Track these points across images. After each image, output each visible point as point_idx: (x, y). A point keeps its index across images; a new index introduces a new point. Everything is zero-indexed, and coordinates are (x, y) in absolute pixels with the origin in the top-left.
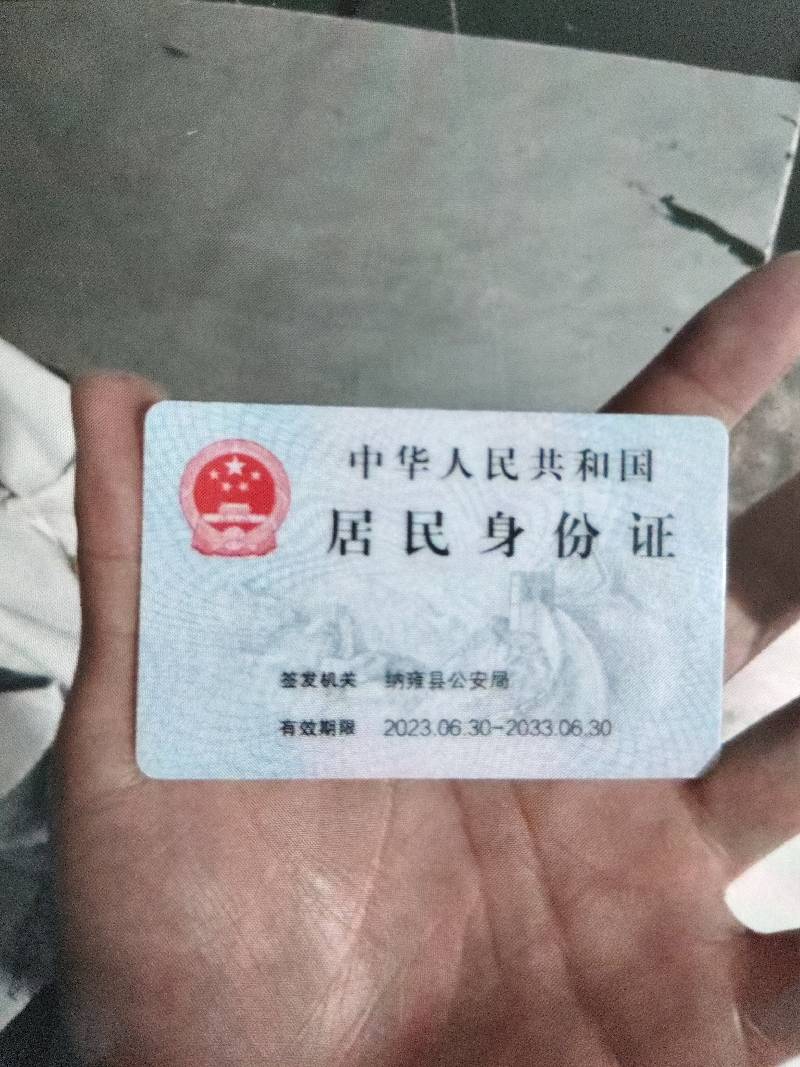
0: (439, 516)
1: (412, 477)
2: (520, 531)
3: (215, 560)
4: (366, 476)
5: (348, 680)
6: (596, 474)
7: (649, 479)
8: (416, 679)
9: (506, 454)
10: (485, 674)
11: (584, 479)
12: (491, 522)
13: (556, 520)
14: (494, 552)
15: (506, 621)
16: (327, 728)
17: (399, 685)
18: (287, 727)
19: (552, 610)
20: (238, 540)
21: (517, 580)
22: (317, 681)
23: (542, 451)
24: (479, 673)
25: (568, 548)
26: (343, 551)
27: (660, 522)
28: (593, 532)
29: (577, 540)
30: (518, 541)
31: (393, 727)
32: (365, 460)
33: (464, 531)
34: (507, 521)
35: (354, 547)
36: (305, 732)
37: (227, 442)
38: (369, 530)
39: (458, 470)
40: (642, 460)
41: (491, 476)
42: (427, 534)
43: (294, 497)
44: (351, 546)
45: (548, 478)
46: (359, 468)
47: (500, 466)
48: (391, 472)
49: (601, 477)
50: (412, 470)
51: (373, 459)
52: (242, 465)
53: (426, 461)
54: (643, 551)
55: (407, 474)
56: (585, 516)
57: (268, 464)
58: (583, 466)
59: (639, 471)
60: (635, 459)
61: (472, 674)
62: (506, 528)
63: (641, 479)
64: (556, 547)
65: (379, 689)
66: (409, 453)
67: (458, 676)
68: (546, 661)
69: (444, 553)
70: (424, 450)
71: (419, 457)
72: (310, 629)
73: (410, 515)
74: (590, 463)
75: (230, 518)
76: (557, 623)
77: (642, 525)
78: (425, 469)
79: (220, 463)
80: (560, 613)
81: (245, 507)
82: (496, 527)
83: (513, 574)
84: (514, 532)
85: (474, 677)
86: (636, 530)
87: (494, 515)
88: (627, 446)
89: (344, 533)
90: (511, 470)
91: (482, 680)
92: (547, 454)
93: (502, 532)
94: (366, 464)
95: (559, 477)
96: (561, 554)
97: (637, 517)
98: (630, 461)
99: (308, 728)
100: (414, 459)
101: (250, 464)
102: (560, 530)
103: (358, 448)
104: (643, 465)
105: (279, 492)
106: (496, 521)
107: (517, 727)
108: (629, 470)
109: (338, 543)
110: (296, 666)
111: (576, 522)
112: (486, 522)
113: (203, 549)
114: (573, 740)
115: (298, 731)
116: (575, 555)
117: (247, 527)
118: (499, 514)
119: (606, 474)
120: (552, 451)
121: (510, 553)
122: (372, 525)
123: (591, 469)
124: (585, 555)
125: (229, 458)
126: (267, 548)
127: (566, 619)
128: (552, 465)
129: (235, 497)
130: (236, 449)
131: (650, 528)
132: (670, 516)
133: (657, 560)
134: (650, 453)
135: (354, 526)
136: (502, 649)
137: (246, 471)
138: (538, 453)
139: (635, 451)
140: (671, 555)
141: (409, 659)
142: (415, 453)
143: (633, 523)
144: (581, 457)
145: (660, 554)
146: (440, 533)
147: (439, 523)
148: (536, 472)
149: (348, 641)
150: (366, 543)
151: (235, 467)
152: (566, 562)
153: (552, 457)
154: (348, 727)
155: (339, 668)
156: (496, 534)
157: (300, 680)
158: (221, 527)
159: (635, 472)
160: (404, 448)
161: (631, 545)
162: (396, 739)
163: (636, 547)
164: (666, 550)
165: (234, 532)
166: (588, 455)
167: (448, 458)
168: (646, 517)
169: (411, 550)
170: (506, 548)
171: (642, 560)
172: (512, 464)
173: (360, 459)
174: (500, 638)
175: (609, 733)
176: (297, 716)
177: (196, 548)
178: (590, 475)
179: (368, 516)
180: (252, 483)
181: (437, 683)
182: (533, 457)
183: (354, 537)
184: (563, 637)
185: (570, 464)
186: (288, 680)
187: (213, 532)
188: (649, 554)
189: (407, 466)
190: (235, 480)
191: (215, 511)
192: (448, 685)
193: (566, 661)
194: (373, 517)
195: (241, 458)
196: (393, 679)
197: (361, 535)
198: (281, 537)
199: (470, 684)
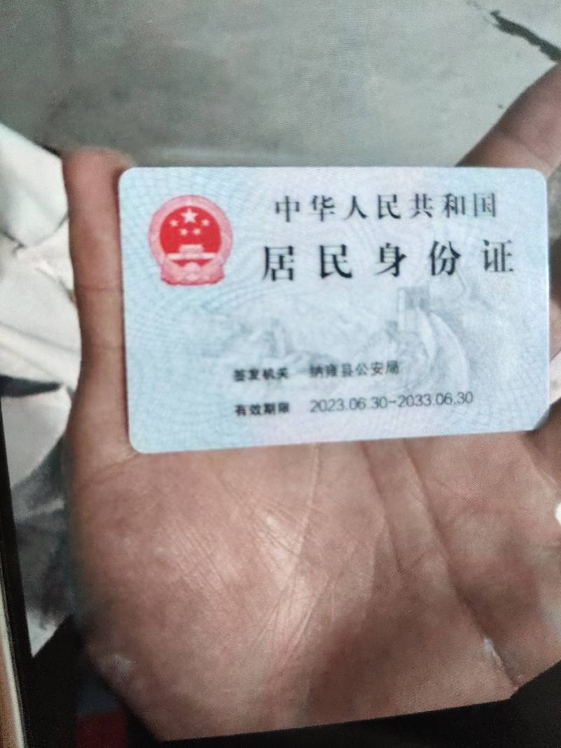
0: (344, 248)
1: (322, 219)
2: (403, 256)
3: (179, 289)
4: (288, 220)
5: (283, 373)
6: (456, 212)
7: (494, 215)
8: (332, 370)
9: (391, 199)
10: (382, 364)
11: (448, 216)
12: (382, 251)
13: (429, 247)
14: (386, 274)
15: (395, 324)
16: (269, 409)
17: (319, 375)
18: (240, 410)
19: (428, 315)
20: (196, 273)
21: (402, 294)
22: (260, 375)
23: (417, 196)
24: (377, 363)
25: (438, 268)
26: (274, 278)
27: (503, 246)
28: (456, 255)
29: (445, 261)
30: (402, 264)
31: (318, 406)
32: (286, 208)
33: (362, 259)
34: (394, 250)
35: (282, 274)
36: (253, 413)
37: (182, 198)
38: (292, 261)
39: (356, 213)
40: (489, 201)
41: (381, 216)
42: (335, 262)
43: (235, 239)
44: (280, 274)
45: (423, 216)
46: (283, 214)
47: (386, 209)
48: (306, 217)
49: (460, 214)
50: (322, 214)
51: (292, 207)
52: (194, 215)
53: (332, 206)
54: (492, 268)
55: (318, 217)
56: (450, 243)
57: (214, 214)
58: (447, 207)
59: (487, 210)
60: (484, 200)
61: (372, 364)
62: (393, 255)
63: (488, 215)
64: (430, 267)
65: (305, 379)
66: (319, 201)
67: (362, 366)
68: (425, 352)
69: (348, 276)
70: (330, 199)
71: (328, 204)
72: (253, 338)
73: (322, 249)
74: (452, 204)
75: (188, 256)
76: (432, 325)
77: (490, 248)
78: (332, 213)
79: (177, 214)
80: (433, 316)
81: (199, 247)
82: (385, 255)
83: (399, 289)
84: (399, 258)
85: (374, 366)
86: (486, 252)
87: (384, 246)
88: (477, 191)
89: (274, 264)
90: (395, 211)
91: (379, 369)
92: (421, 198)
93: (390, 258)
94: (288, 210)
95: (430, 215)
96: (433, 273)
97: (487, 243)
98: (480, 202)
99: (255, 409)
100: (323, 205)
101: (201, 214)
102: (432, 255)
103: (281, 199)
104: (489, 204)
105: (223, 234)
106: (386, 250)
107: (406, 400)
108: (480, 208)
109: (270, 272)
110: (244, 365)
111: (444, 248)
112: (378, 251)
113: (169, 281)
114: (446, 408)
115: (248, 411)
116: (444, 273)
117: (202, 262)
118: (388, 245)
119: (463, 212)
120: (425, 196)
121: (396, 274)
122: (295, 257)
123: (453, 208)
124: (450, 273)
125: (184, 209)
126: (217, 278)
127: (438, 320)
128: (425, 207)
129: (190, 240)
130: (189, 203)
131: (496, 251)
132: (509, 242)
133: (501, 274)
134: (493, 195)
135: (281, 258)
136: (394, 345)
137: (198, 219)
138: (414, 198)
139: (483, 194)
140: (511, 270)
141: (326, 356)
142: (324, 200)
143: (484, 247)
144: (445, 199)
145: (503, 269)
146: (345, 261)
147: (344, 254)
148: (413, 212)
149: (281, 346)
150: (291, 271)
151: (190, 217)
152: (437, 279)
153: (425, 200)
154: (284, 408)
155: (275, 365)
156: (386, 260)
157: (248, 375)
158: (182, 263)
159: (484, 210)
160: (315, 198)
161: (483, 264)
162: (319, 414)
163: (487, 265)
164: (507, 266)
165: (192, 267)
166: (451, 198)
167: (349, 204)
168: (493, 243)
169: (324, 274)
170: (393, 270)
171: (491, 273)
172: (396, 207)
173: (283, 207)
174: (391, 336)
175: (472, 401)
176: (247, 401)
177: (164, 280)
178: (452, 213)
179: (291, 251)
180: (204, 229)
181: (347, 372)
182: (411, 200)
183: (282, 267)
184: (437, 333)
185: (438, 205)
186: (239, 376)
187: (176, 268)
188: (496, 270)
189: (318, 212)
190: (190, 226)
191: (175, 250)
192: (355, 373)
193: (440, 351)
194: (295, 251)
195: (194, 210)
196: (315, 371)
197: (287, 265)
198: (228, 269)
199: (371, 372)
